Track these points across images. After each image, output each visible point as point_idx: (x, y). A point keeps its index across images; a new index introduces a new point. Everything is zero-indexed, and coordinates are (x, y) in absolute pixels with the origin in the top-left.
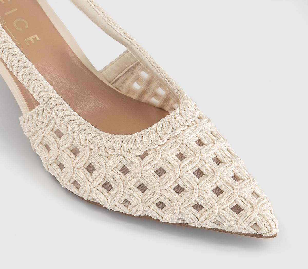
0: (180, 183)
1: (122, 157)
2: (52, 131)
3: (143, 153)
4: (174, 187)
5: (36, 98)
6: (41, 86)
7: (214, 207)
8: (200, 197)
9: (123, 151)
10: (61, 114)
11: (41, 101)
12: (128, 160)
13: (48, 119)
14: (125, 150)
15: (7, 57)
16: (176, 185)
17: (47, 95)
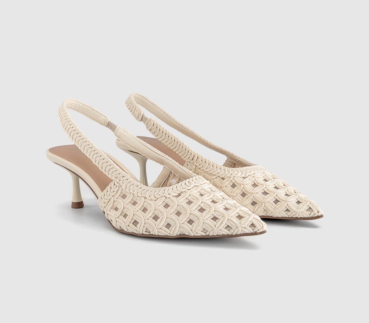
0: (202, 205)
1: (165, 197)
2: (120, 196)
3: (178, 194)
4: (198, 209)
5: (110, 176)
6: (113, 168)
7: (225, 216)
8: (216, 212)
9: (165, 194)
10: (126, 182)
11: (113, 178)
12: (169, 199)
13: (118, 188)
14: (166, 193)
15: (93, 156)
16: (200, 208)
17: (117, 172)
